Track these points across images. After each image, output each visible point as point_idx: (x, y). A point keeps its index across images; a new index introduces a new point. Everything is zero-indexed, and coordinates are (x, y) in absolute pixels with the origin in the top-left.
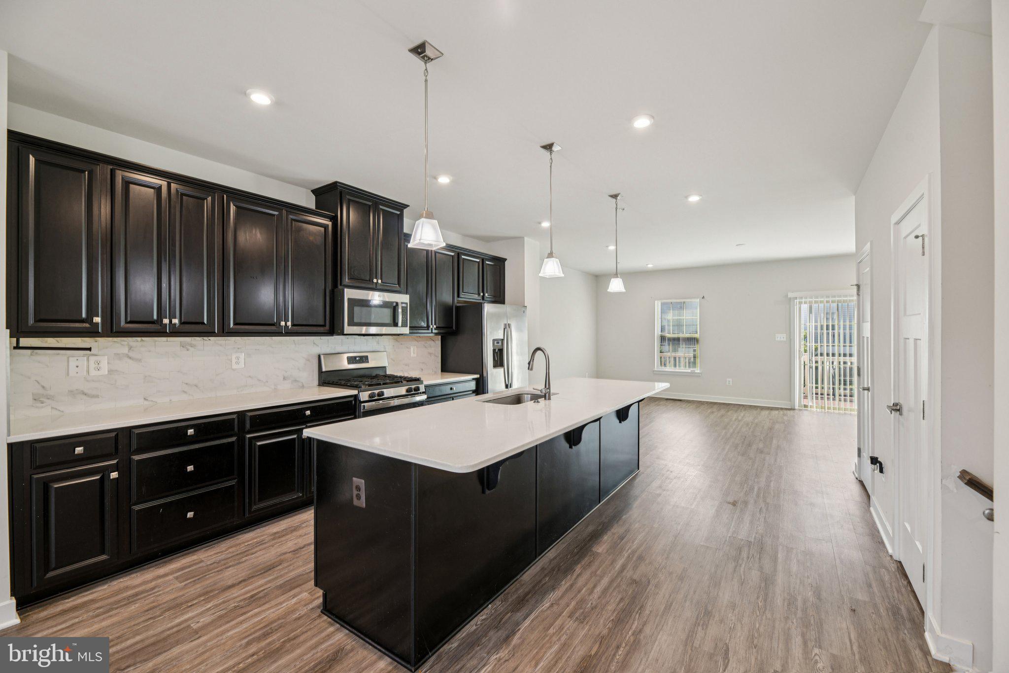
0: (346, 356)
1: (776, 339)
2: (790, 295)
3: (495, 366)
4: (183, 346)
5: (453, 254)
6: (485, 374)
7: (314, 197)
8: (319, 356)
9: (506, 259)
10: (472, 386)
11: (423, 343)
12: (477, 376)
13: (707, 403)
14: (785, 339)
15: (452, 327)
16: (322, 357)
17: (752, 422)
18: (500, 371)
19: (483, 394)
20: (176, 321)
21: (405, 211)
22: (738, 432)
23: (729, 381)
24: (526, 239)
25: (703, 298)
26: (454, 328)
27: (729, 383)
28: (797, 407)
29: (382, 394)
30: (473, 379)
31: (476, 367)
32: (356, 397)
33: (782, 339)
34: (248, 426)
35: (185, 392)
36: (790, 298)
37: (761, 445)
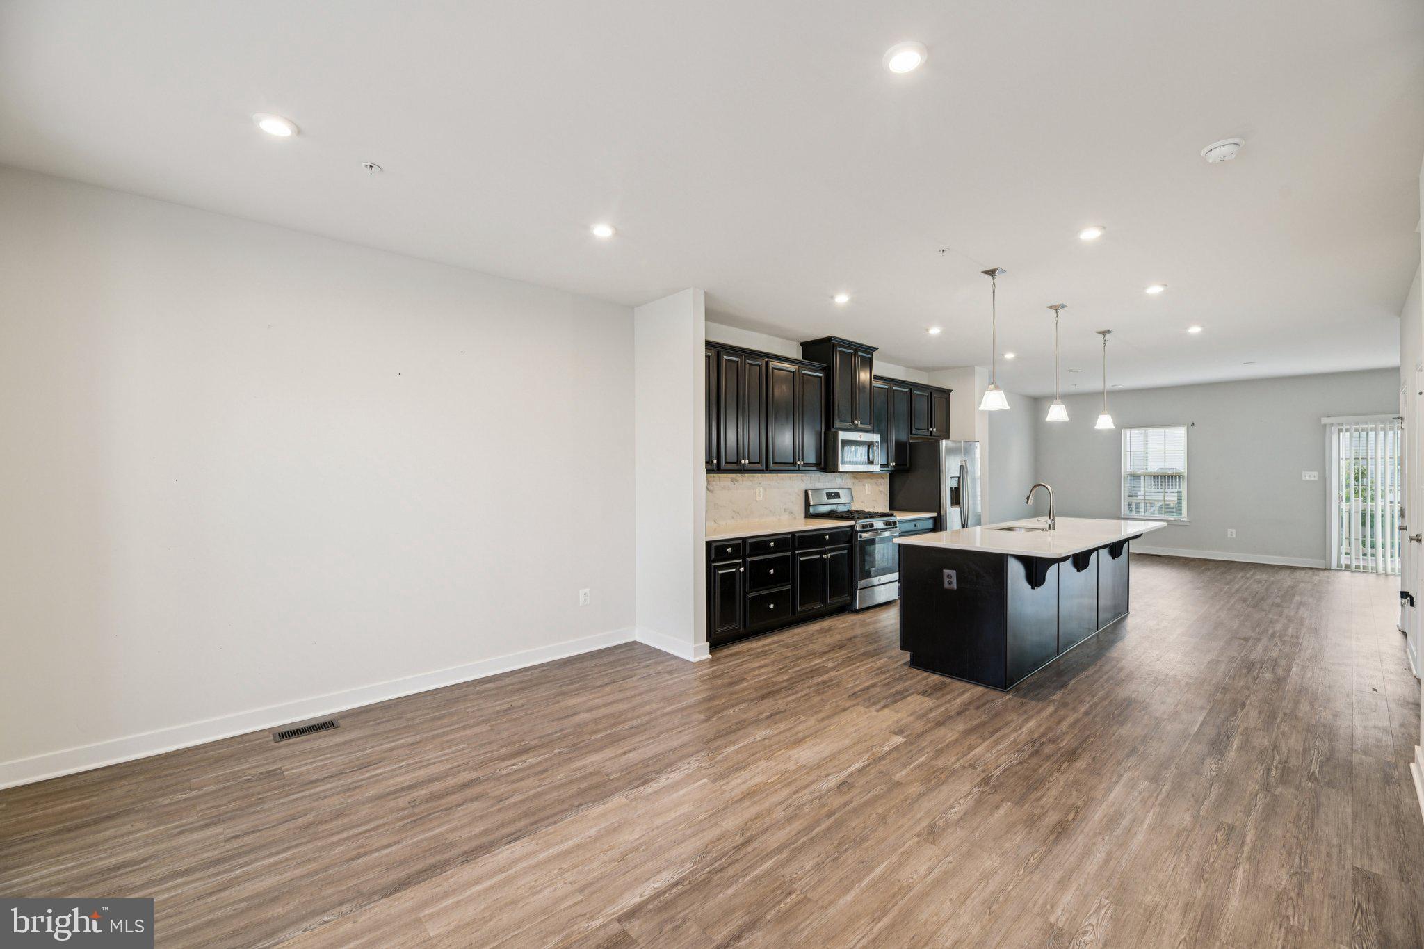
0: (825, 492)
1: (1304, 479)
2: (1324, 421)
3: (952, 504)
4: (732, 480)
5: (907, 390)
6: (943, 513)
7: (801, 348)
8: (806, 492)
9: (951, 391)
10: (930, 524)
11: (875, 480)
12: (935, 514)
13: (1199, 559)
14: (1316, 479)
15: (906, 465)
16: (810, 492)
17: (1266, 580)
18: (957, 509)
19: (941, 530)
20: (747, 461)
21: (874, 354)
22: (1247, 589)
23: (1232, 532)
24: (976, 367)
25: (1193, 425)
26: (908, 465)
27: (1232, 535)
28: (1334, 565)
29: (872, 525)
30: (931, 517)
31: (934, 503)
32: (852, 527)
33: (1313, 479)
34: (796, 544)
35: (733, 518)
36: (1325, 425)
37: (1278, 601)
